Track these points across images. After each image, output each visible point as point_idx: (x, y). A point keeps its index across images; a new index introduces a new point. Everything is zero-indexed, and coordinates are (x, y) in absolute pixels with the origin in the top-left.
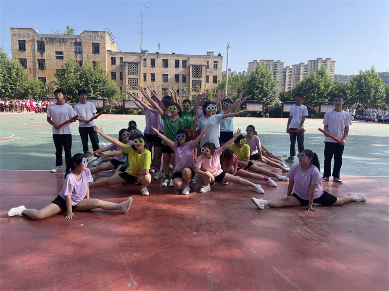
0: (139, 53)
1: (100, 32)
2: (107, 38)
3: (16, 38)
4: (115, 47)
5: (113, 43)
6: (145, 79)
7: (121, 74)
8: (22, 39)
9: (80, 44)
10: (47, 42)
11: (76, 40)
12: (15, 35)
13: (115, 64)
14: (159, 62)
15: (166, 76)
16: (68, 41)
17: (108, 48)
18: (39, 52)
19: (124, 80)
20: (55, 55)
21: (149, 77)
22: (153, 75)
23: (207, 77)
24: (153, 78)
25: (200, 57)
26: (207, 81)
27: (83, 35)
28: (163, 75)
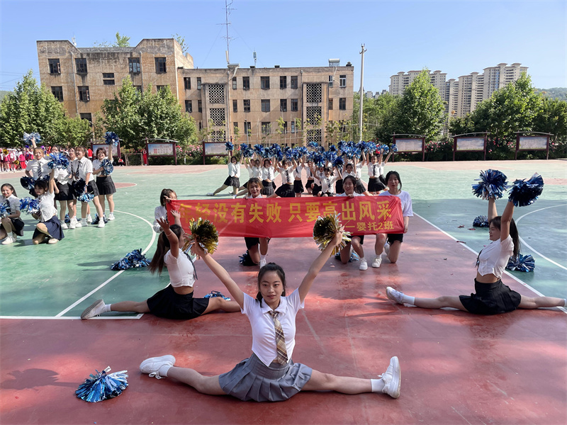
0: (225, 70)
1: (166, 40)
2: (177, 48)
3: (46, 56)
4: (189, 62)
5: (186, 57)
6: (235, 109)
7: (200, 102)
8: (54, 56)
9: (138, 60)
10: (90, 59)
11: (131, 53)
12: (43, 52)
13: (190, 88)
14: (255, 81)
15: (268, 103)
16: (119, 56)
17: (178, 64)
18: (79, 75)
19: (203, 112)
20: (102, 78)
21: (241, 106)
22: (247, 102)
23: (331, 101)
24: (247, 106)
25: (318, 70)
26: (330, 107)
27: (141, 46)
28: (262, 100)
